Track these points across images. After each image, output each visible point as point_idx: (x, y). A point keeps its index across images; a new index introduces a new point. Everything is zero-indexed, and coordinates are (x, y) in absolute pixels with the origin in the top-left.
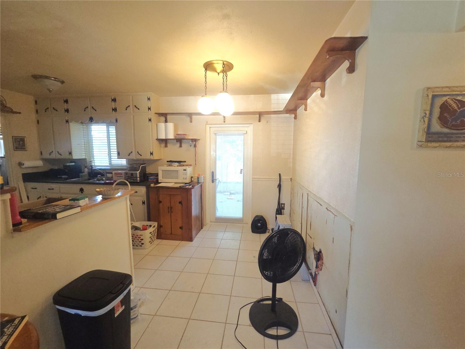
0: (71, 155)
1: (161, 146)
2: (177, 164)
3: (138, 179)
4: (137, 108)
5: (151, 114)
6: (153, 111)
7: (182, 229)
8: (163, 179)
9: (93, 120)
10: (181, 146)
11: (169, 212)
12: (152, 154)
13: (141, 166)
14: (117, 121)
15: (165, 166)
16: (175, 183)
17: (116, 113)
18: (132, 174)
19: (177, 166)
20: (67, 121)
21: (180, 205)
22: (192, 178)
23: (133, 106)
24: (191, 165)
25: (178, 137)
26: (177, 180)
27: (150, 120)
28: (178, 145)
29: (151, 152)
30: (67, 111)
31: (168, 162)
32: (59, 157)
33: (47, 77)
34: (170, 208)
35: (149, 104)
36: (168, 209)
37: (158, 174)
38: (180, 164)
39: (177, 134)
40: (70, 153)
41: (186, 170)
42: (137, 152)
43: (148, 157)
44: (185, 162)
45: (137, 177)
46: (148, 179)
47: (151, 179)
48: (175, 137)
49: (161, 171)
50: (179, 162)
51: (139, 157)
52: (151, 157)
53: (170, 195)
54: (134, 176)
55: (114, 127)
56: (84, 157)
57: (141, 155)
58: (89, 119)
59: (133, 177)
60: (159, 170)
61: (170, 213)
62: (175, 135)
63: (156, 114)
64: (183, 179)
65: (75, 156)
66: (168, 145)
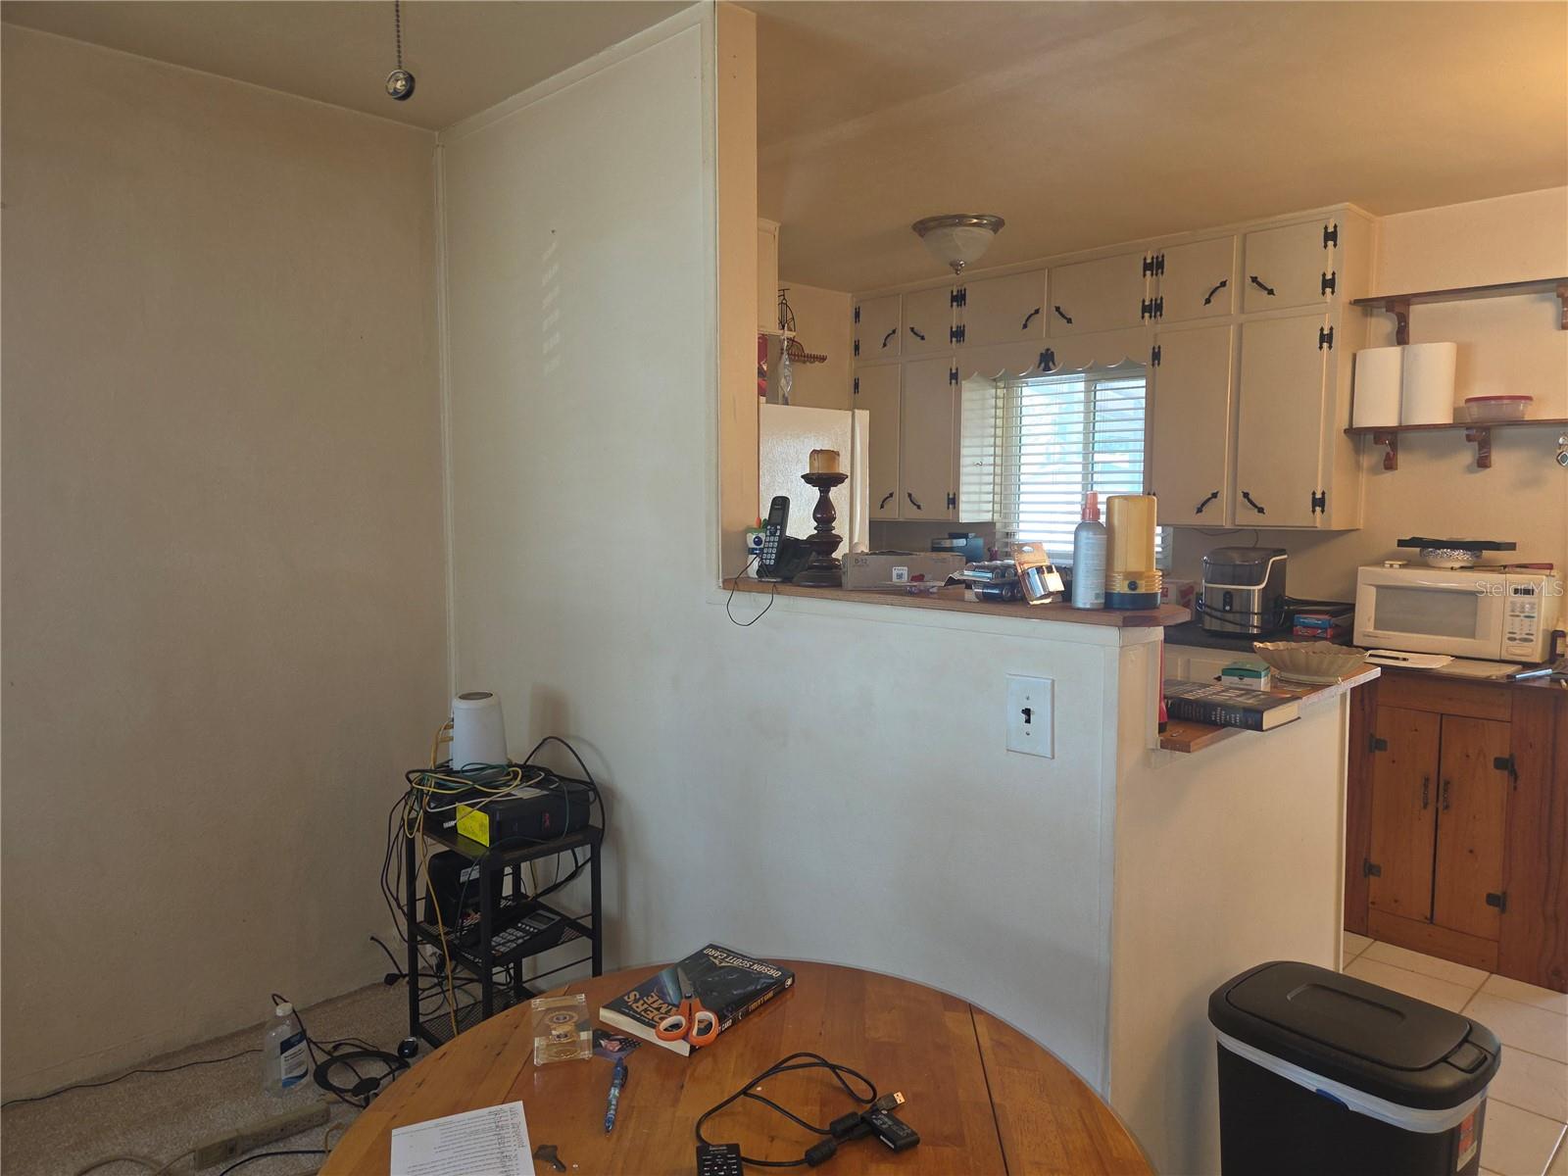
0: (954, 508)
1: (1358, 466)
2: (1461, 557)
3: (1256, 620)
4: (1266, 289)
5: (1333, 312)
6: (1345, 291)
7: (1503, 910)
8: (1380, 632)
9: (1054, 364)
10: (1483, 463)
11: (1425, 806)
12: (1319, 502)
13: (1271, 561)
14: (1156, 356)
15: (1391, 566)
16: (1457, 657)
17: (1157, 323)
18: (1228, 596)
19: (1462, 567)
20: (954, 376)
21: (1499, 778)
22: (1559, 641)
23: (1244, 277)
24: (1550, 567)
25: (1475, 412)
26: (1472, 640)
27: (1326, 338)
28: (1467, 456)
29: (1319, 496)
30: (958, 334)
31: (1401, 543)
32: (911, 513)
33: (960, 220)
34: (1432, 787)
35: (1331, 260)
36: (1426, 786)
37: (1354, 605)
38: (1477, 557)
39: (1469, 400)
40: (953, 502)
41: (1528, 592)
42: (1240, 495)
43: (1302, 517)
44: (1512, 546)
45: (1249, 613)
46: (1292, 625)
47: (1306, 626)
48: (1457, 411)
49: (1374, 590)
50: (1474, 547)
51: (1248, 518)
52: (1315, 522)
53: (1442, 714)
54: (1236, 607)
55: (1143, 383)
56: (986, 517)
57: (1261, 510)
58: (1037, 359)
59: (1230, 611)
60: (1359, 584)
61: (1431, 808)
62: (1462, 403)
63: (1355, 307)
64: (1512, 639)
65: (967, 514)
66: (1402, 458)
